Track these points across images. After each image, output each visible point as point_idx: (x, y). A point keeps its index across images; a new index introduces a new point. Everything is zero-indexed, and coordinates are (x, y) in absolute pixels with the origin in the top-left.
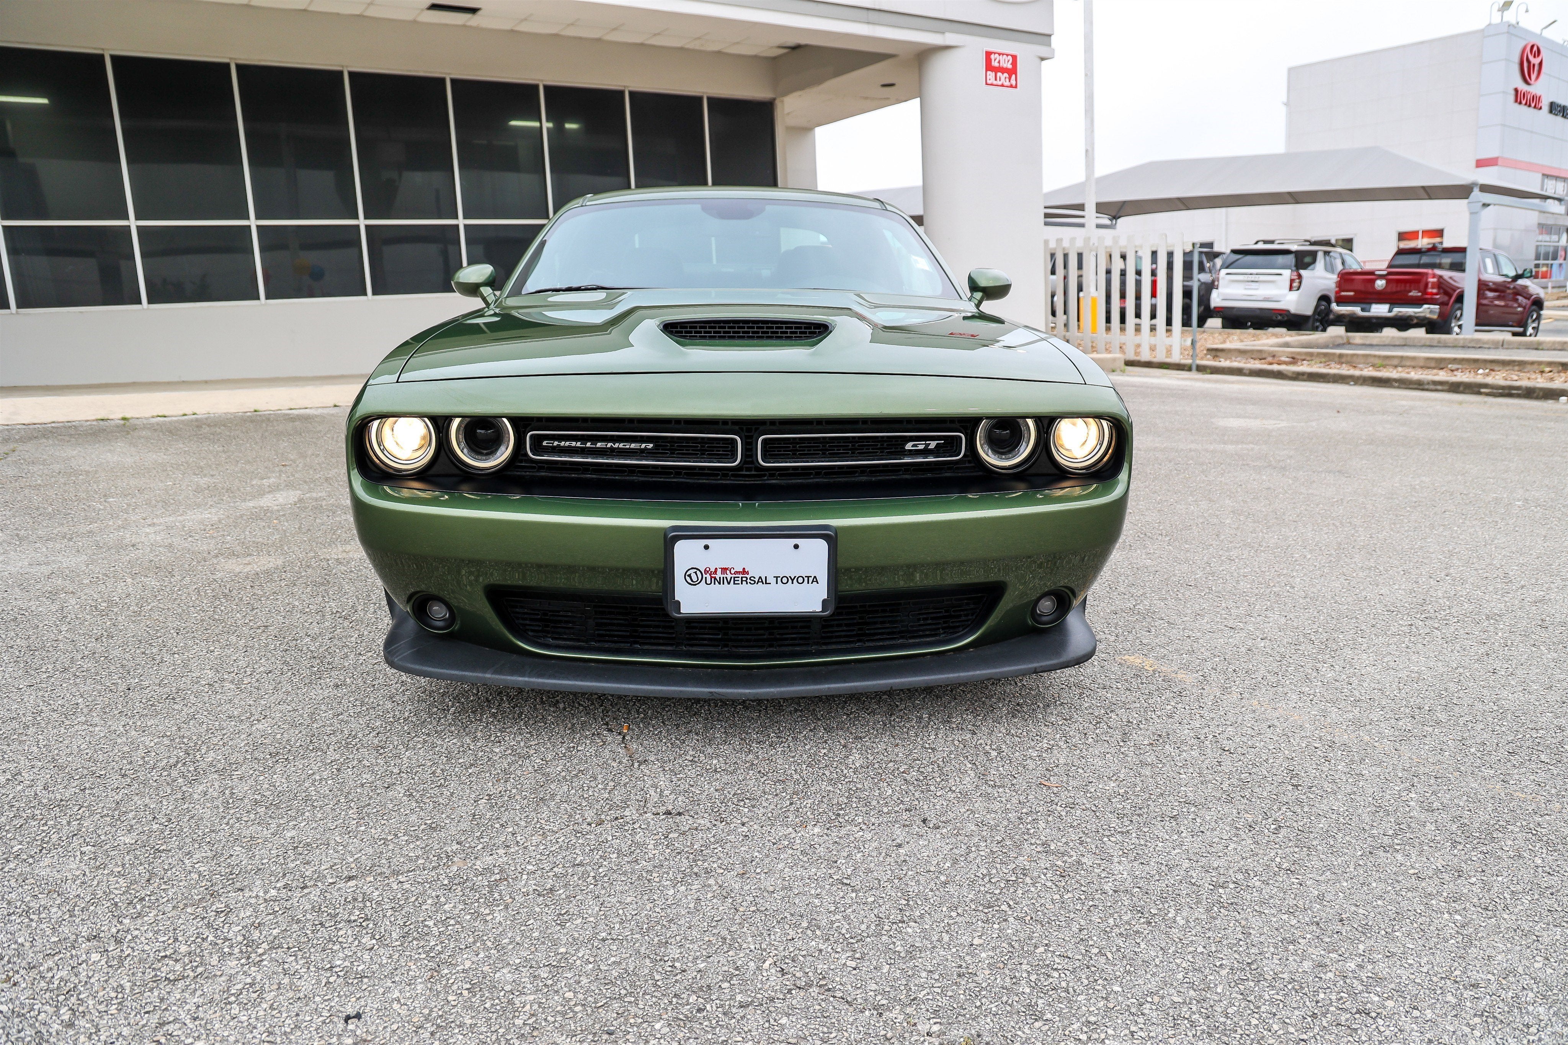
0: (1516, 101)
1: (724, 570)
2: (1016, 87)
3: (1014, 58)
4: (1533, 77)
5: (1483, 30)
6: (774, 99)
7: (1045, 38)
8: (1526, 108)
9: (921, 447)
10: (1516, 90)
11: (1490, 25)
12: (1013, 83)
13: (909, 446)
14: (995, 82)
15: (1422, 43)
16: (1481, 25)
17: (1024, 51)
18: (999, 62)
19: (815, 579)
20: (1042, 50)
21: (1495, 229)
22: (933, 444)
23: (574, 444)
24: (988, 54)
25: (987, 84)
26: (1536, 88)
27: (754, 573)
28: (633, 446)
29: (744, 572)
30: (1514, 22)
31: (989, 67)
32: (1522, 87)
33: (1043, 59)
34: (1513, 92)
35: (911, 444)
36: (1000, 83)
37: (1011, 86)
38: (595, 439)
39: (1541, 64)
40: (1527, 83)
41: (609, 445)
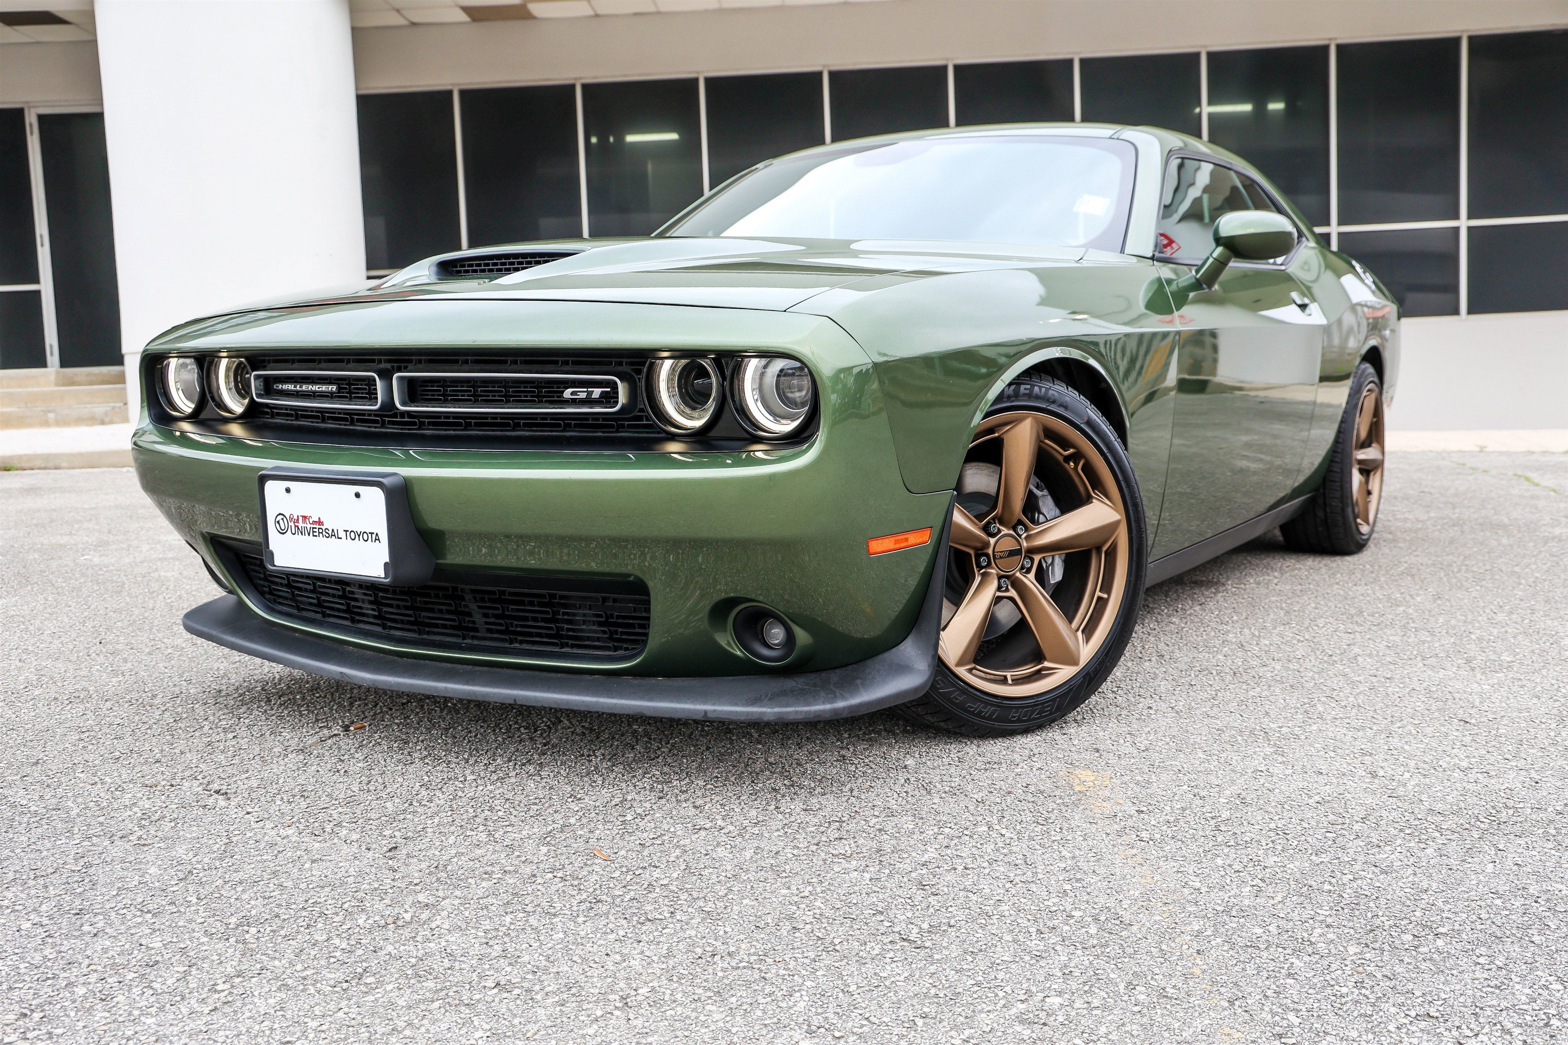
1: (305, 517)
9: (583, 395)
13: (567, 394)
19: (377, 539)
22: (597, 392)
27: (328, 525)
29: (320, 522)
35: (570, 390)
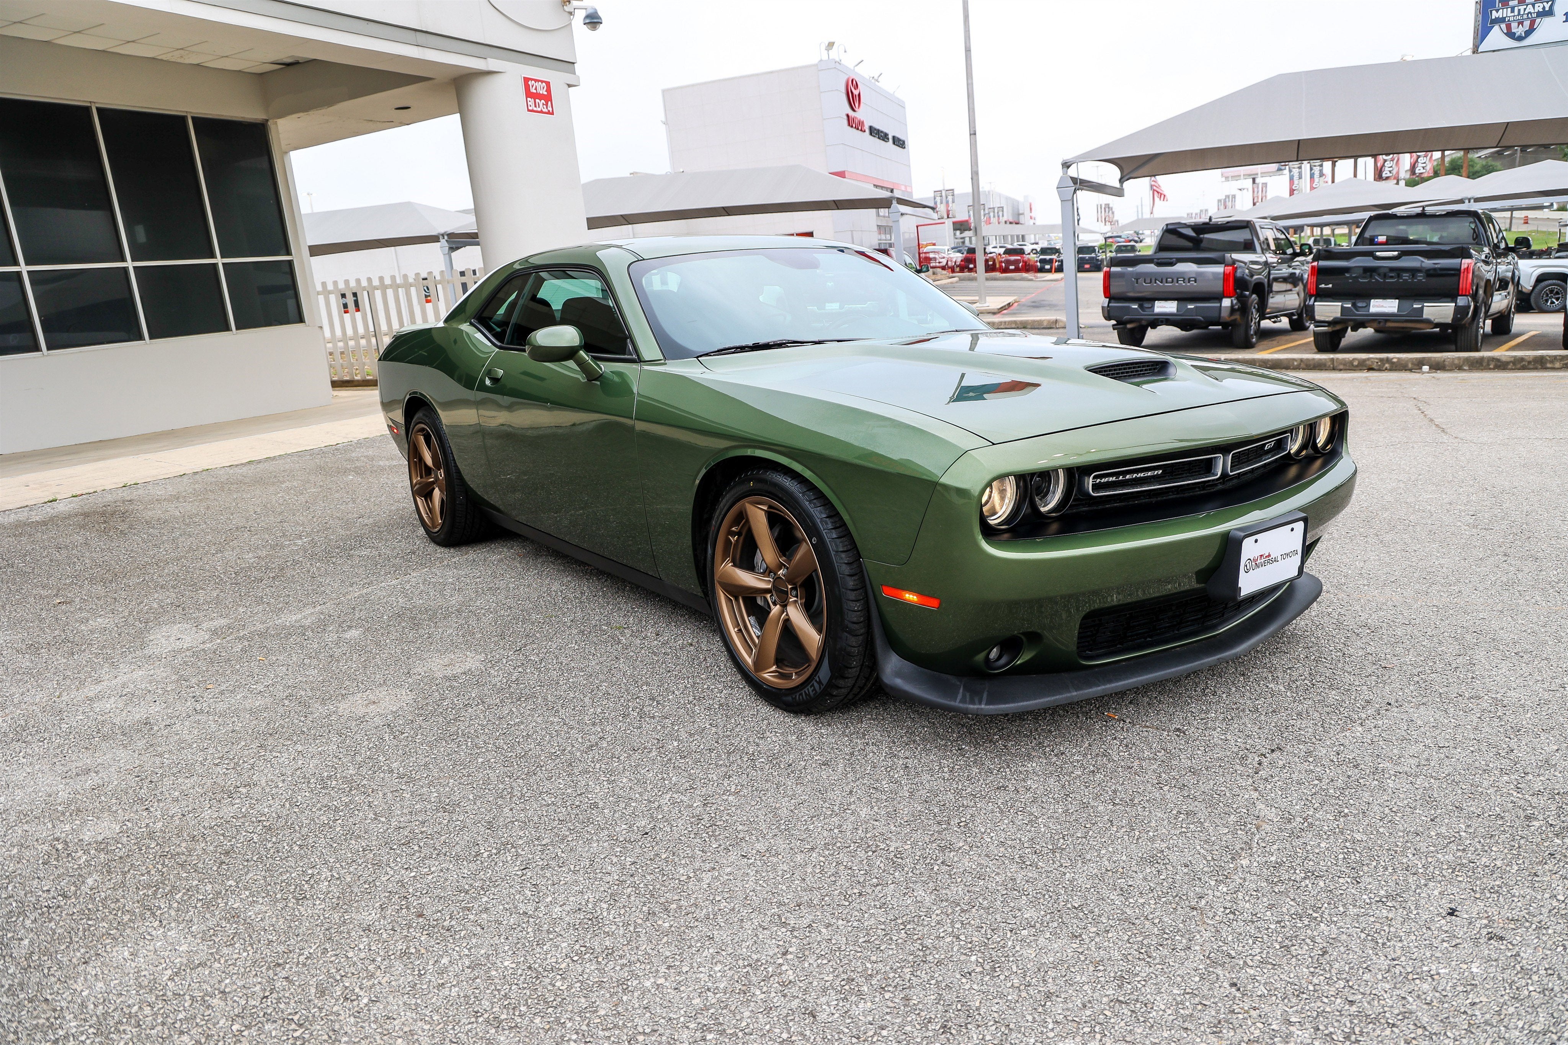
0: (849, 125)
2: (552, 114)
3: (548, 84)
4: (857, 105)
5: (816, 65)
6: (267, 121)
7: (568, 65)
8: (855, 130)
10: (848, 116)
11: (821, 60)
12: (550, 109)
14: (535, 109)
15: (772, 72)
16: (815, 61)
17: (556, 78)
18: (536, 89)
20: (568, 78)
21: (852, 231)
23: (1111, 479)
24: (526, 80)
25: (529, 110)
26: (861, 114)
28: (1150, 474)
30: (837, 59)
31: (529, 94)
32: (851, 113)
33: (569, 86)
34: (846, 117)
36: (539, 109)
37: (548, 113)
38: (1124, 473)
39: (859, 95)
40: (854, 110)
41: (1135, 475)
